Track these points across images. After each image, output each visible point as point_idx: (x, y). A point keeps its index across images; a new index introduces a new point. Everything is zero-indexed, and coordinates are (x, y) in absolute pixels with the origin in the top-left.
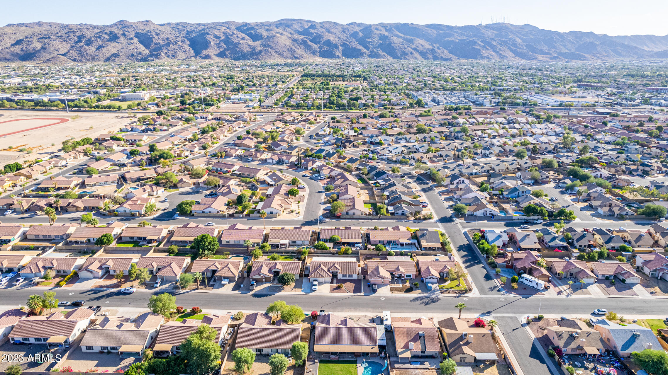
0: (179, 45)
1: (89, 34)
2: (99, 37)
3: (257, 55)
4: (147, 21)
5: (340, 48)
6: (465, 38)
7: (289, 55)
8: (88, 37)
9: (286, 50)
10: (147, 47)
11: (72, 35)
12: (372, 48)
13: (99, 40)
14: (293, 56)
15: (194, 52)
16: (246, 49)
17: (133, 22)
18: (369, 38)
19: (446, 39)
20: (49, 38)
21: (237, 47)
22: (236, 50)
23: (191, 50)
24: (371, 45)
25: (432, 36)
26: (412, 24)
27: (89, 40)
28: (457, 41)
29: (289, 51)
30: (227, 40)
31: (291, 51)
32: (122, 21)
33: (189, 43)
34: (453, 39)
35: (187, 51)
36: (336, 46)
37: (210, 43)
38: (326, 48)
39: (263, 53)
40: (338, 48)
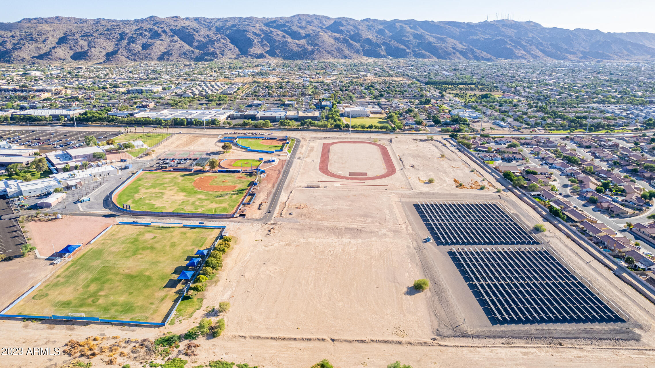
0: (223, 43)
1: (129, 31)
2: (141, 34)
3: (310, 54)
4: (176, 17)
5: (383, 47)
7: (338, 54)
8: (130, 35)
9: (334, 50)
10: (190, 44)
11: (113, 32)
12: (413, 48)
13: (141, 37)
14: (342, 55)
15: (239, 50)
16: (296, 49)
17: (163, 17)
18: (404, 36)
19: (471, 37)
20: (92, 35)
21: (286, 46)
22: (286, 49)
23: (236, 48)
24: (411, 44)
25: (455, 34)
27: (132, 37)
28: (483, 39)
29: (336, 50)
30: (268, 38)
31: (338, 50)
32: (152, 17)
33: (229, 41)
35: (233, 48)
36: (378, 45)
37: (254, 41)
38: (367, 47)
39: (315, 53)
40: (380, 47)
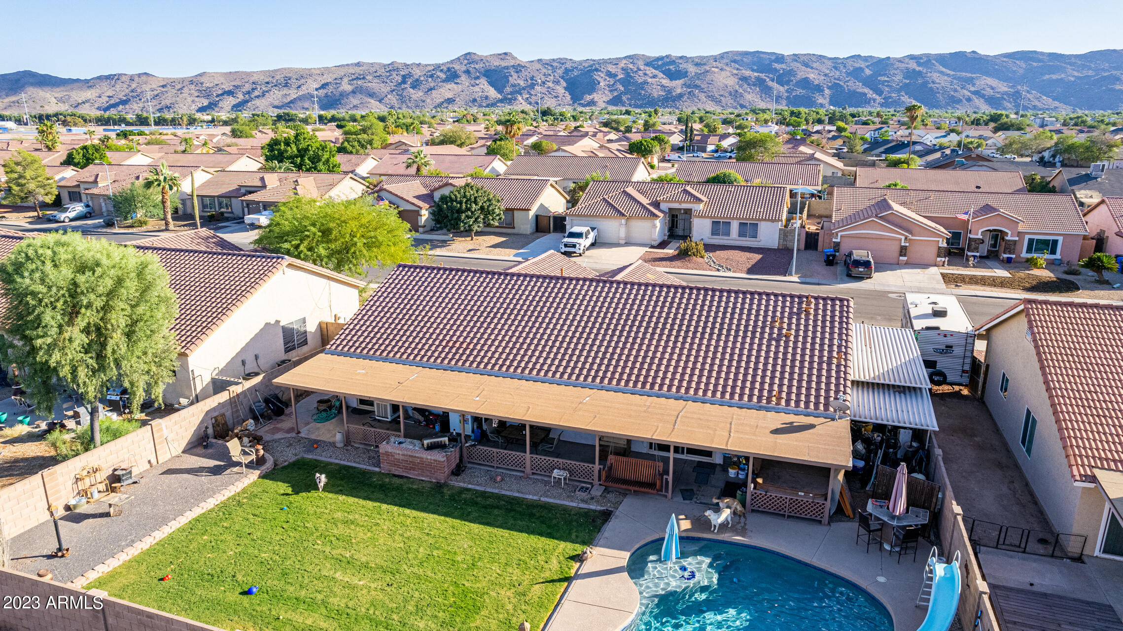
0: (549, 87)
1: (417, 73)
2: (432, 76)
3: (674, 101)
4: (505, 54)
5: (827, 92)
6: (1090, 73)
7: (732, 101)
8: (416, 77)
9: (727, 95)
10: (499, 90)
11: (394, 73)
12: (889, 93)
13: (430, 80)
14: (738, 103)
15: (572, 99)
16: (657, 93)
17: (485, 54)
18: (884, 75)
19: (1047, 77)
20: (364, 78)
21: (642, 89)
22: (640, 94)
23: (567, 94)
24: (887, 86)
25: (1014, 72)
26: (974, 52)
27: (417, 80)
28: (1073, 79)
29: (731, 95)
30: (628, 80)
31: (735, 95)
32: (469, 53)
33: (565, 84)
34: (1063, 76)
35: (561, 96)
36: (819, 89)
37: (599, 83)
38: (799, 92)
39: (685, 97)
40: (823, 91)
